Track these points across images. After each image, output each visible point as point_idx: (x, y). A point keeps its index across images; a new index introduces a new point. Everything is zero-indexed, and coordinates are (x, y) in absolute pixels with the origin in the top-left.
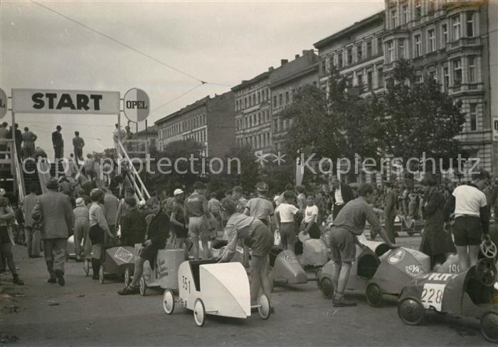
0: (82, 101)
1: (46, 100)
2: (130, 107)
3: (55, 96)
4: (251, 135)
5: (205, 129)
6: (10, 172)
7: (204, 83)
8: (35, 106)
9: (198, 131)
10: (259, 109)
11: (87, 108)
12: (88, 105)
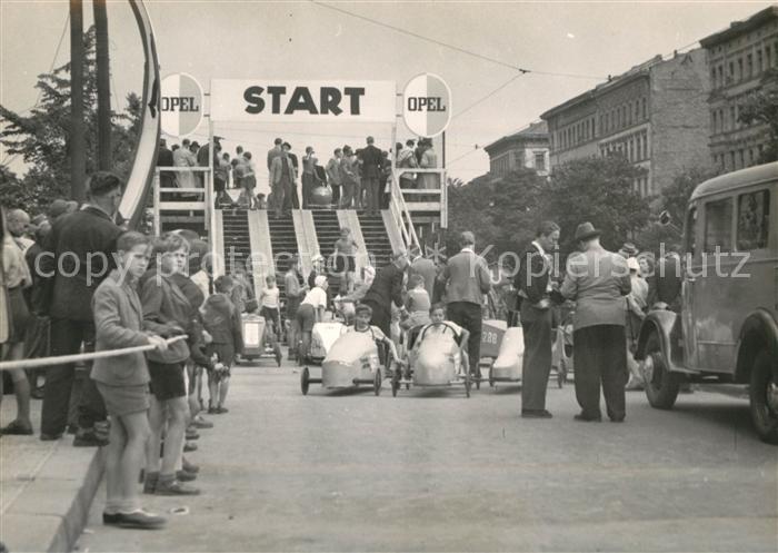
0: (330, 98)
1: (267, 98)
2: (415, 109)
3: (282, 90)
4: (741, 146)
5: (645, 131)
6: (203, 224)
7: (524, 72)
8: (249, 110)
9: (631, 136)
10: (758, 89)
11: (337, 111)
12: (340, 106)
